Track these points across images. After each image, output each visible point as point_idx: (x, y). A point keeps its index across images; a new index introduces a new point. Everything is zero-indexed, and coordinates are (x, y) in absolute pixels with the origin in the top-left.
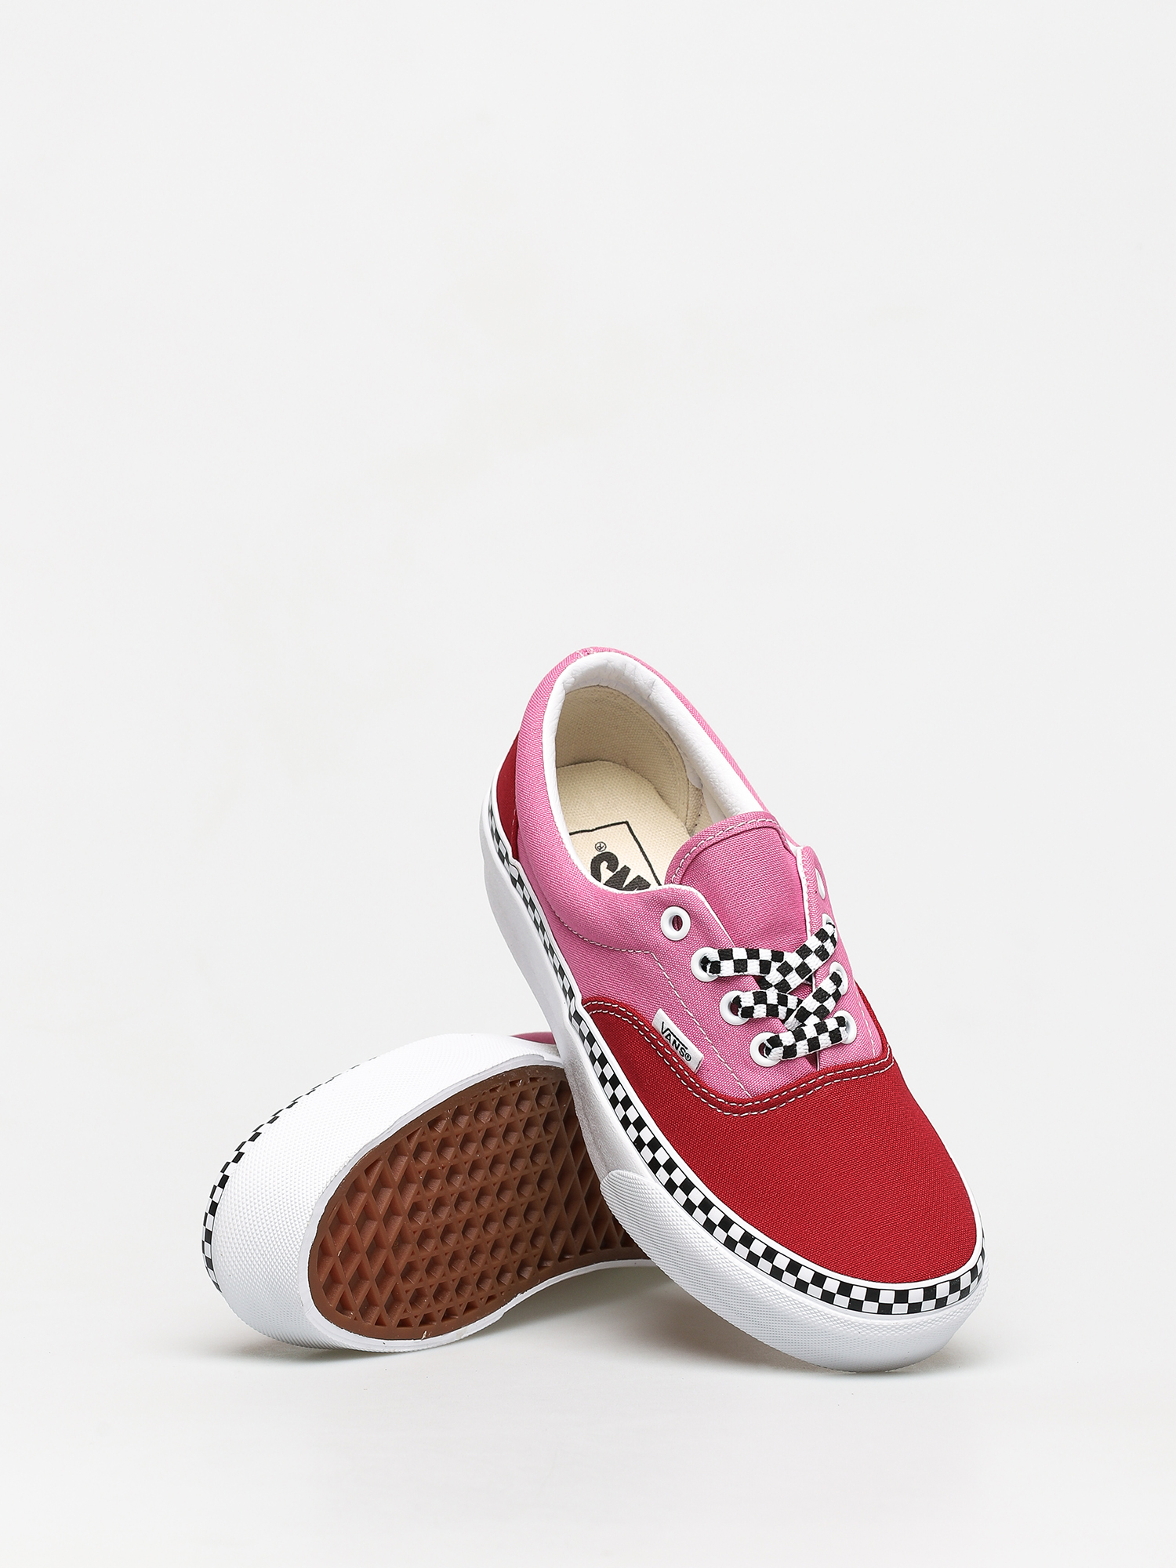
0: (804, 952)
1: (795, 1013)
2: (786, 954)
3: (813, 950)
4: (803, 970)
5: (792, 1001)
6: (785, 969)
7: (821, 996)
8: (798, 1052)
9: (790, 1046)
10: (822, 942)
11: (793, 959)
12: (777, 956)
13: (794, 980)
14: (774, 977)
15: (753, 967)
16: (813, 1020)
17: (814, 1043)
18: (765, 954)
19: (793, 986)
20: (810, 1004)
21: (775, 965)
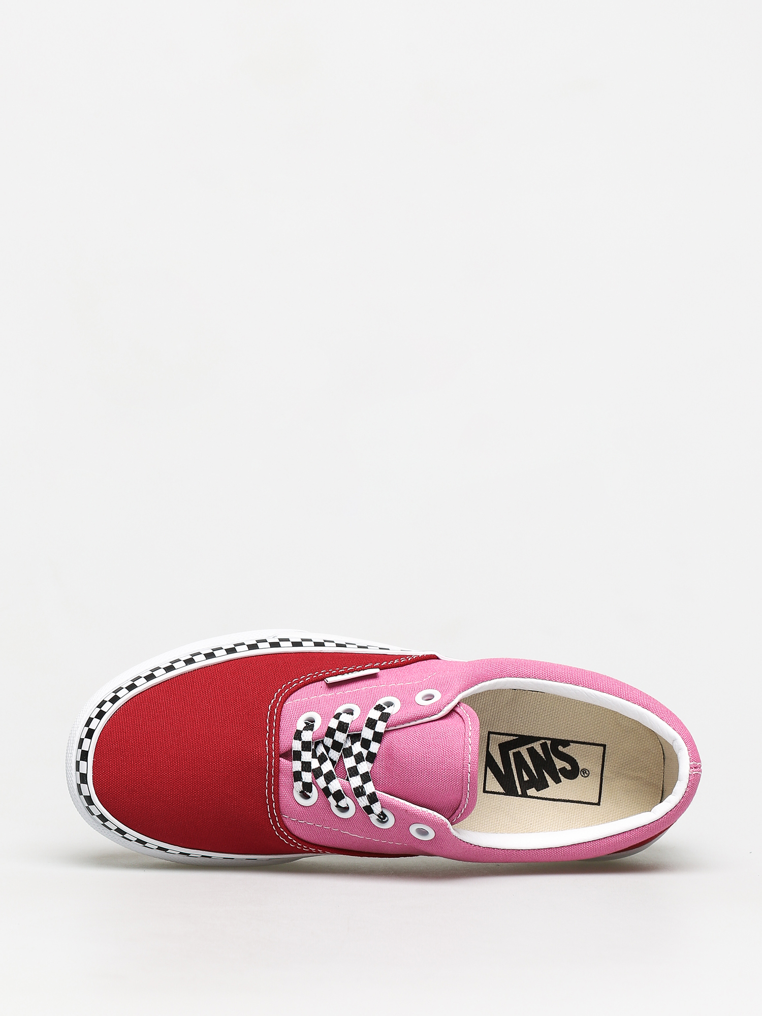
0: (366, 778)
1: (325, 753)
2: (370, 765)
3: (364, 785)
4: (354, 772)
5: (335, 755)
6: (359, 758)
7: (329, 777)
8: (296, 741)
9: (301, 735)
10: (368, 795)
11: (364, 767)
12: (371, 757)
13: (349, 762)
14: (357, 748)
15: (367, 734)
16: (315, 764)
17: (297, 756)
18: (374, 747)
19: (345, 760)
20: (327, 767)
21: (365, 752)
